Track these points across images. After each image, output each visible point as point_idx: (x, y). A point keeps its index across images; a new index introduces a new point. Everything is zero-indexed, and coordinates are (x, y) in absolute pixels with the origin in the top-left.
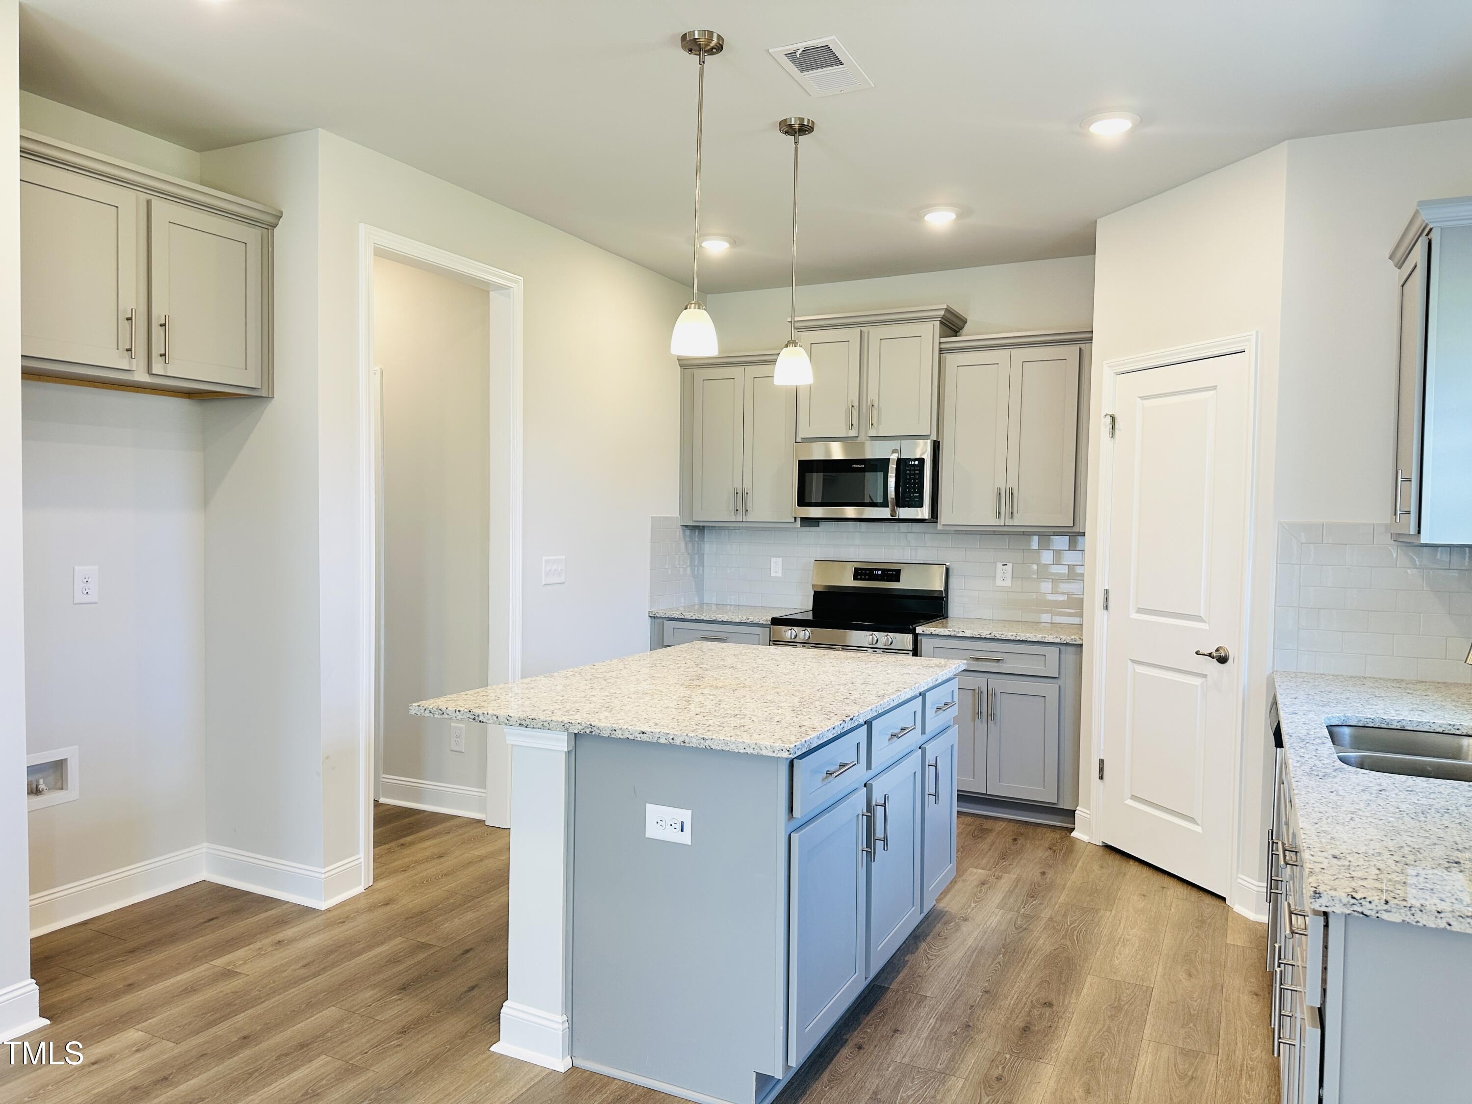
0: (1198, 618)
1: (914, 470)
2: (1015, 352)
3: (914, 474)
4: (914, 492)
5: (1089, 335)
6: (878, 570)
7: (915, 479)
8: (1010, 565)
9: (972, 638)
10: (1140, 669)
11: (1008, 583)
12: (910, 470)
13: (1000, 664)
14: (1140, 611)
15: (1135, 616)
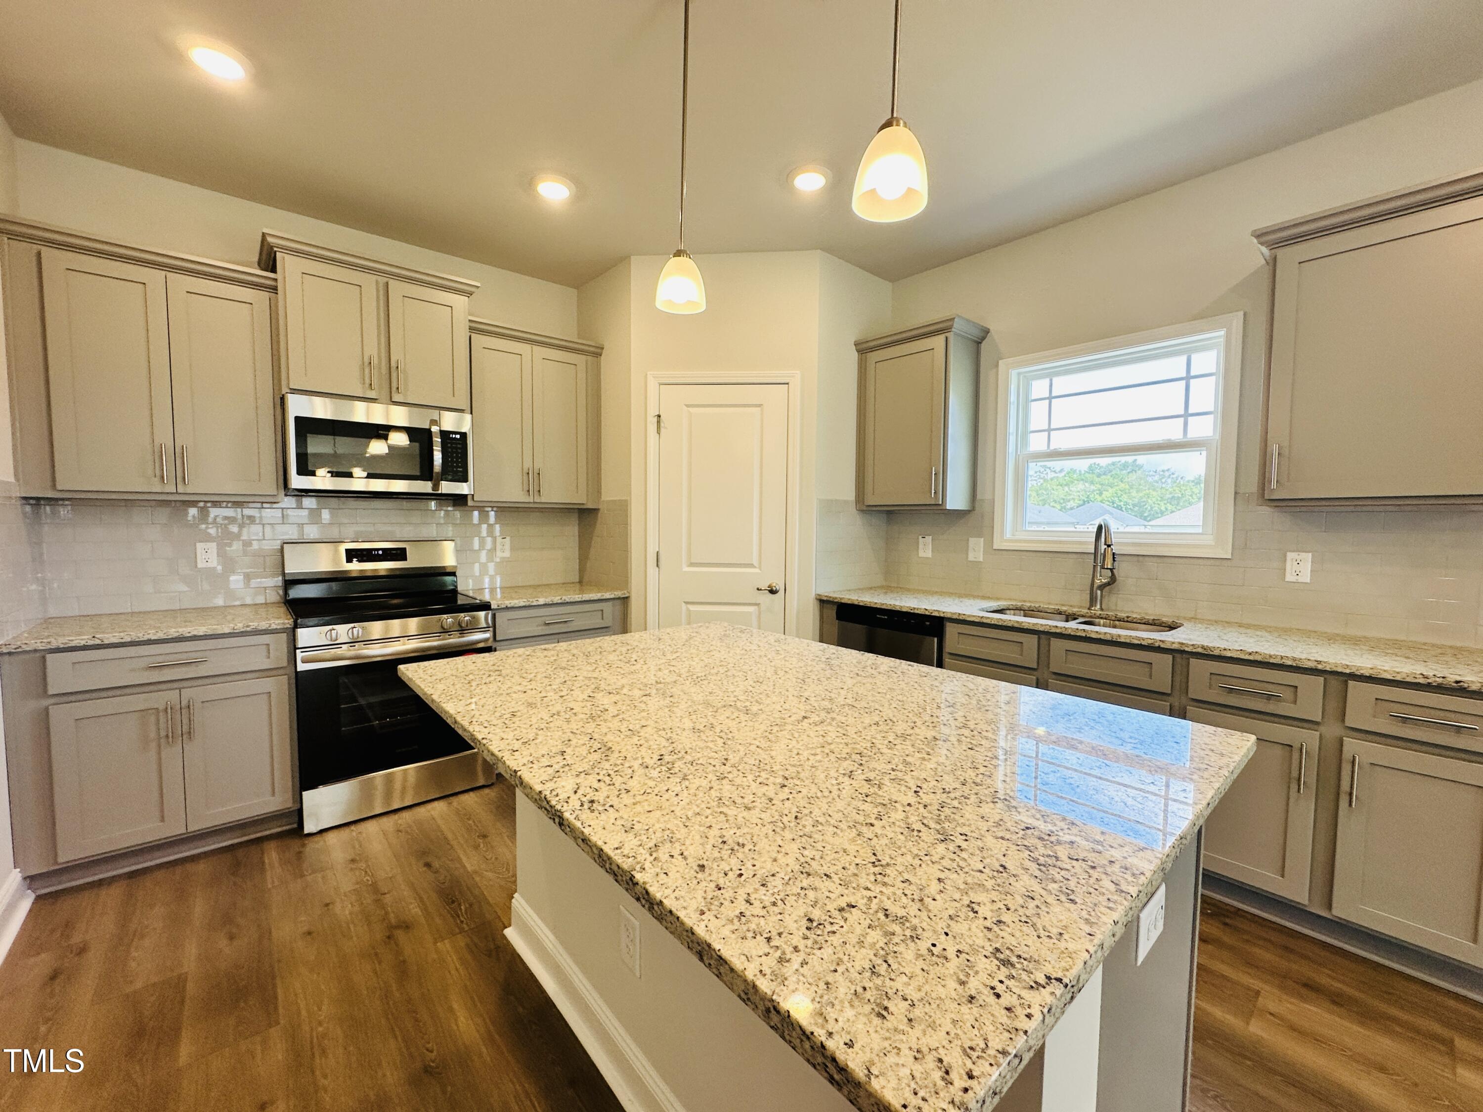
0: (751, 566)
1: (457, 444)
2: (536, 349)
3: (457, 448)
4: (458, 467)
5: (599, 351)
6: (378, 550)
7: (457, 453)
8: (508, 539)
9: (545, 605)
10: (692, 608)
11: (507, 554)
12: (452, 444)
13: (569, 624)
14: (692, 564)
15: (687, 569)
